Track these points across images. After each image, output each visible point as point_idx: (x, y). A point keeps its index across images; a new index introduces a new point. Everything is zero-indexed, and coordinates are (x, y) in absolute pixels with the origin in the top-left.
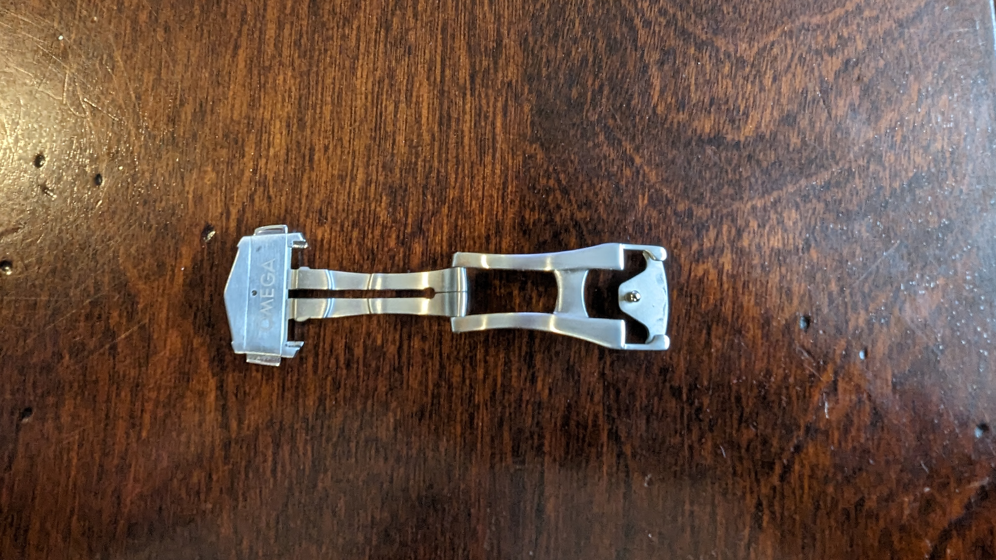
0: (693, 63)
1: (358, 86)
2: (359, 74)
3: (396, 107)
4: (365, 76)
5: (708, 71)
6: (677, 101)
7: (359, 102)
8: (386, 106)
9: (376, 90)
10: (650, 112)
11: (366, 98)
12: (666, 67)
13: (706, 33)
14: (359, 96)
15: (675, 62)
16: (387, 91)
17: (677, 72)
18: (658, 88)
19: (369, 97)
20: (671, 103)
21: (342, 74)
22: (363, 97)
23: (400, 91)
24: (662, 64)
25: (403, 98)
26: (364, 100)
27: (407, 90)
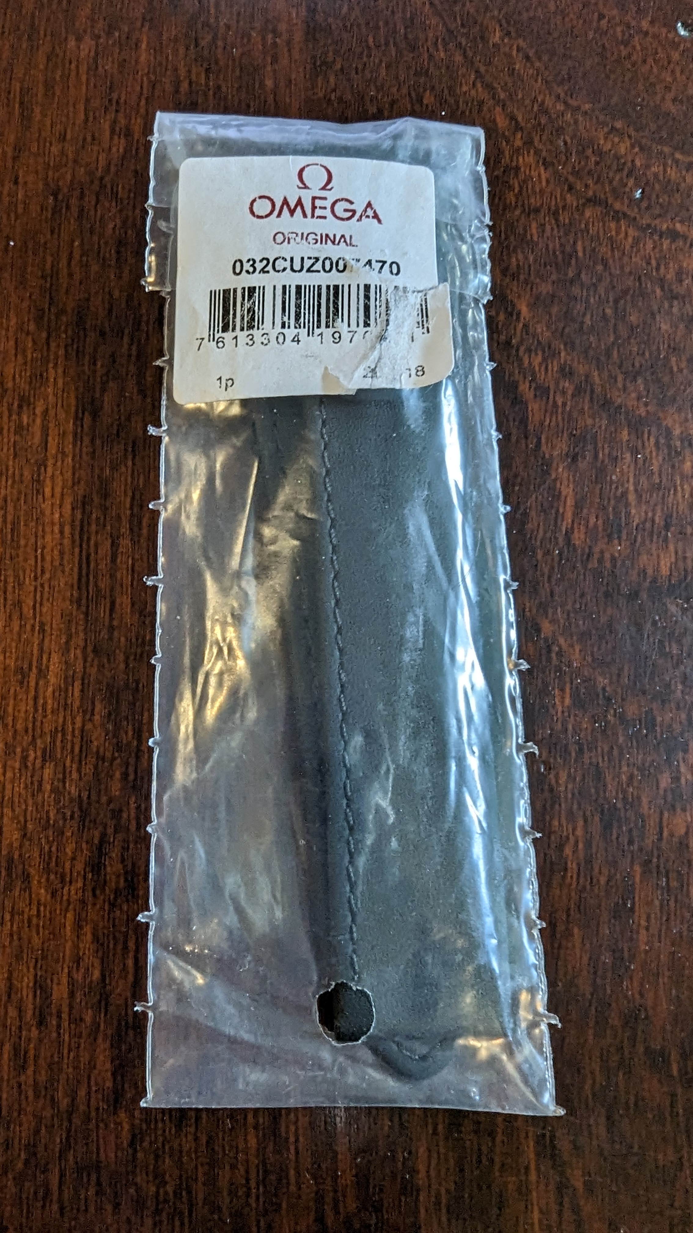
0: (628, 456)
1: (48, 512)
2: (48, 491)
3: (114, 545)
4: (58, 495)
5: (655, 468)
6: (606, 522)
7: (48, 538)
8: (96, 545)
9: (79, 516)
10: (561, 540)
11: (62, 532)
12: (583, 465)
13: (646, 404)
14: (48, 529)
15: (596, 456)
16: (98, 519)
17: (600, 475)
18: (570, 502)
19: (67, 529)
20: (596, 526)
21: (20, 492)
22: (56, 529)
23: (119, 517)
24: (574, 459)
25: (125, 529)
26: (58, 536)
27: (132, 515)
